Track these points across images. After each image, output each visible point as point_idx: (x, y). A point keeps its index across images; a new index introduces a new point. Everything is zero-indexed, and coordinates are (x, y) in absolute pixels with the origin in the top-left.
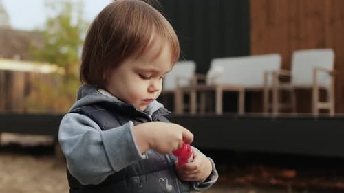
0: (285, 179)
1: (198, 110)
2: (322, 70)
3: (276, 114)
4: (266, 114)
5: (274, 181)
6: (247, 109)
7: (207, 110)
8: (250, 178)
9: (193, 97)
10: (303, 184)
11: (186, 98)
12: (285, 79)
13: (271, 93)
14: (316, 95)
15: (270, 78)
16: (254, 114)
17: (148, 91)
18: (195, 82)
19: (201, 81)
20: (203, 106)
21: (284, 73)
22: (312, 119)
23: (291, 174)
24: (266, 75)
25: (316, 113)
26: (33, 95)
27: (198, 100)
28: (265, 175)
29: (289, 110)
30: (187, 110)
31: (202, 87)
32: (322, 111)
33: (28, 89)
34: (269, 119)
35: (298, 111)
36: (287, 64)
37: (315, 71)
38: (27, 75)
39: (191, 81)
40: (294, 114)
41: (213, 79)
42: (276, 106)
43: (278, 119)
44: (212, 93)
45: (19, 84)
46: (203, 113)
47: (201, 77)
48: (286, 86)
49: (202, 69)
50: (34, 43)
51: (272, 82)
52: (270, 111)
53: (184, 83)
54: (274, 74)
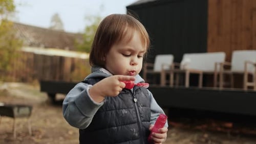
0: (226, 128)
1: (174, 84)
2: (250, 63)
3: (221, 88)
4: (215, 88)
5: (219, 129)
6: (204, 84)
7: (180, 84)
8: (205, 126)
9: (172, 76)
10: (237, 131)
11: (168, 77)
12: (227, 67)
13: (218, 76)
14: (246, 78)
15: (219, 67)
16: (208, 88)
17: (130, 64)
18: (173, 68)
19: (177, 67)
20: (177, 81)
21: (227, 64)
22: (243, 92)
23: (230, 125)
24: (216, 64)
25: (245, 89)
26: (76, 72)
27: (175, 78)
28: (214, 125)
29: (229, 86)
30: (168, 84)
31: (177, 70)
32: (249, 87)
33: (73, 68)
34: (217, 91)
35: (235, 87)
36: (229, 59)
37: (246, 63)
38: (73, 59)
39: (171, 67)
40: (232, 89)
41: (184, 66)
42: (222, 83)
43: (223, 91)
44: (183, 74)
45: (68, 64)
46: (177, 86)
47: (177, 64)
48: (228, 72)
49: (178, 60)
50: (78, 41)
51: (219, 69)
52: (218, 86)
53: (166, 67)
54: (221, 64)
